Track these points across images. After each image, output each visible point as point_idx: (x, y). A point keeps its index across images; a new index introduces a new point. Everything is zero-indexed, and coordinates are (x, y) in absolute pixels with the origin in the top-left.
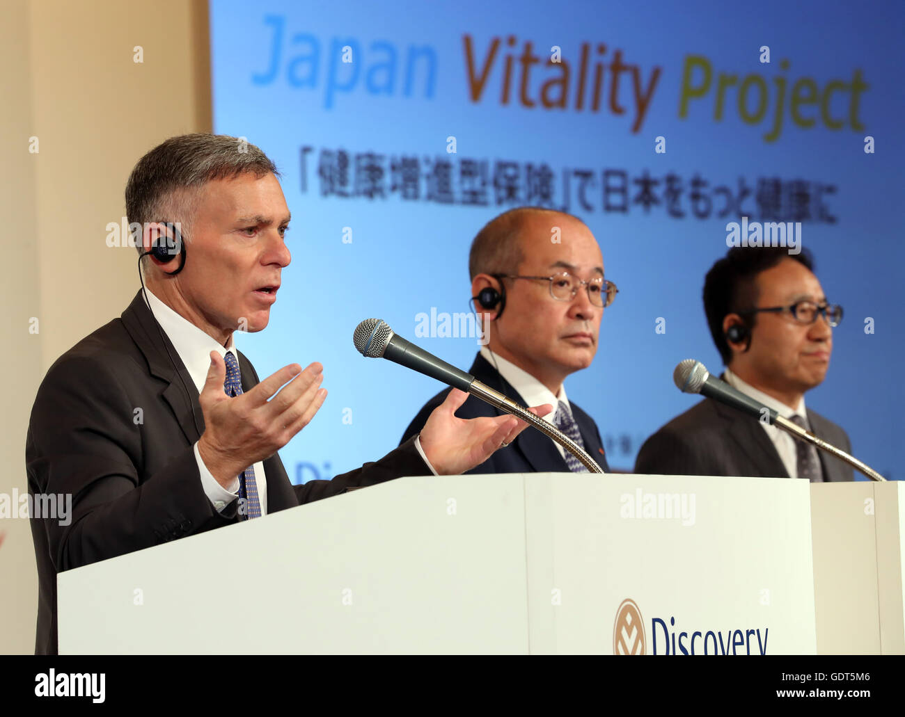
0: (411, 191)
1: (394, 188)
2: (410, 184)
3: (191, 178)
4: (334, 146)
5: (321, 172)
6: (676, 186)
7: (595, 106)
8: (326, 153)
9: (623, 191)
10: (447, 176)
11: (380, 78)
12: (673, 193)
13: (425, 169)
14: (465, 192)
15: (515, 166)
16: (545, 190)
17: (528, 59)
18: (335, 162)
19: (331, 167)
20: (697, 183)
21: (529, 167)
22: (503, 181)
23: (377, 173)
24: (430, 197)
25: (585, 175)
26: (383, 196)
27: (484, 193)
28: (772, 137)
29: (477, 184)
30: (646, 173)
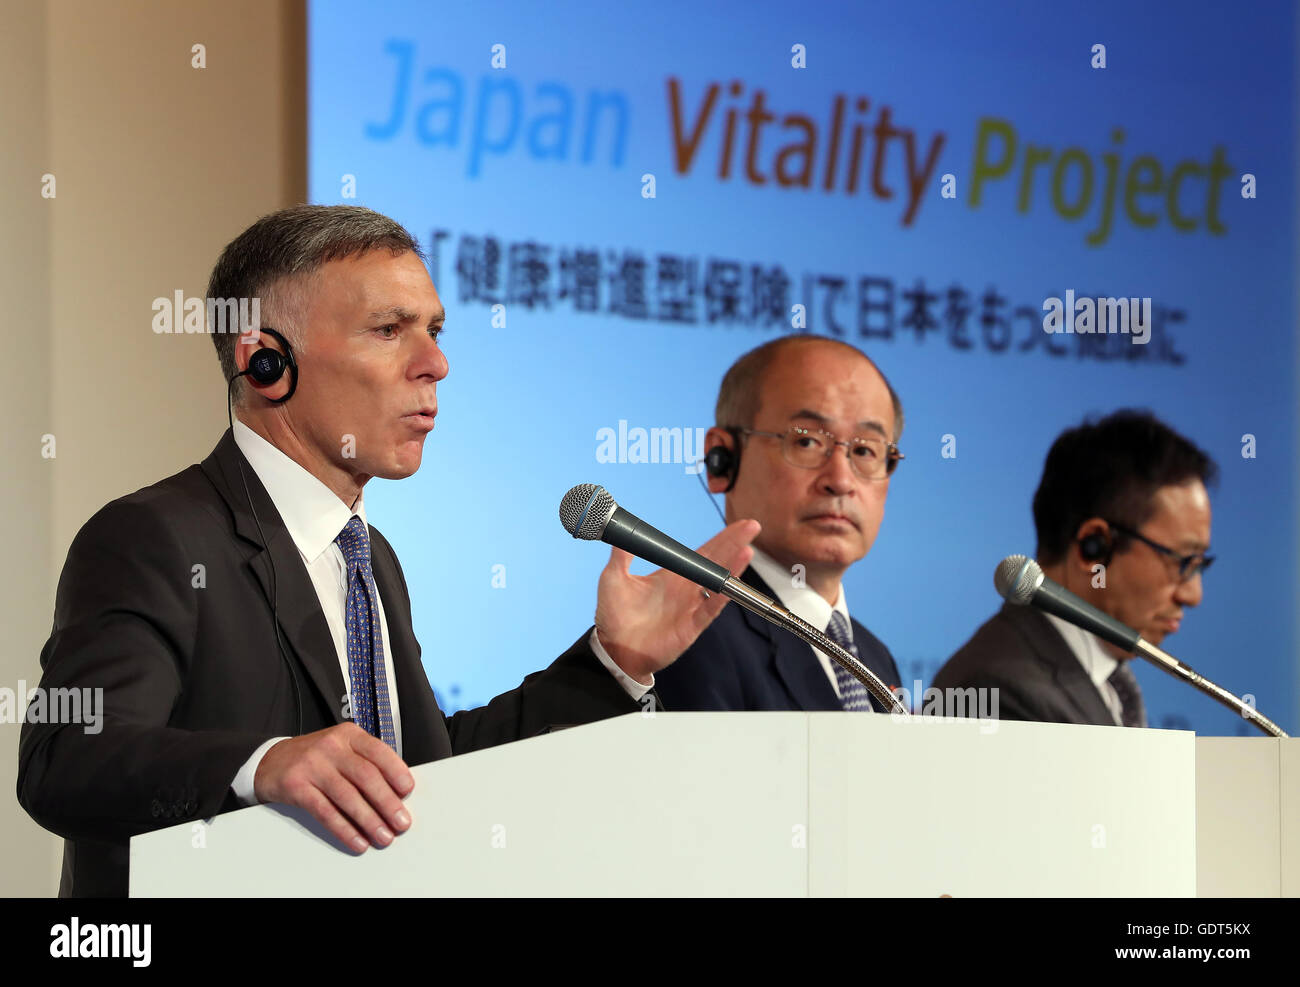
0: (587, 298)
1: (563, 294)
2: (587, 288)
3: (299, 261)
4: (480, 231)
5: (460, 267)
6: (962, 303)
7: (851, 186)
8: (468, 241)
9: (887, 308)
10: (639, 278)
11: (548, 136)
12: (957, 314)
13: (608, 267)
14: (664, 303)
15: (735, 267)
16: (776, 303)
17: (759, 115)
18: (481, 254)
19: (474, 261)
20: (991, 300)
21: (756, 270)
22: (718, 289)
23: (539, 271)
24: (614, 308)
25: (835, 284)
26: (547, 305)
27: (690, 305)
28: (1096, 239)
29: (681, 291)
30: (921, 283)
